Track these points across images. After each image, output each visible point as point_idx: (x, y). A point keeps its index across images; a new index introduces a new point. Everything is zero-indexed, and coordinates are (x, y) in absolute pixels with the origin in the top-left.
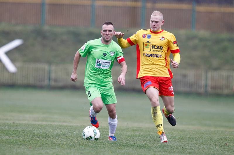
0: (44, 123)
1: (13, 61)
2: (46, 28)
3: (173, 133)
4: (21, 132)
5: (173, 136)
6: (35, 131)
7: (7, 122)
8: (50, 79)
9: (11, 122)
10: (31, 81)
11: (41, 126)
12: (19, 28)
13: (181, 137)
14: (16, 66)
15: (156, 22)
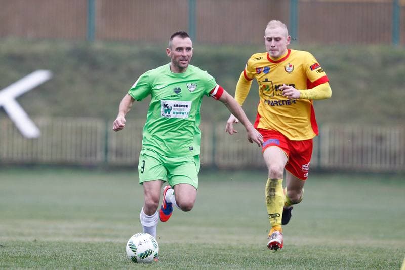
0: (97, 240)
1: (31, 114)
2: (98, 46)
3: (358, 256)
4: (50, 259)
5: (359, 262)
6: (80, 258)
7: (23, 239)
8: (107, 151)
9: (30, 239)
10: (70, 155)
11: (90, 246)
12: (41, 48)
13: (376, 264)
14: (37, 125)
15: (277, 39)
